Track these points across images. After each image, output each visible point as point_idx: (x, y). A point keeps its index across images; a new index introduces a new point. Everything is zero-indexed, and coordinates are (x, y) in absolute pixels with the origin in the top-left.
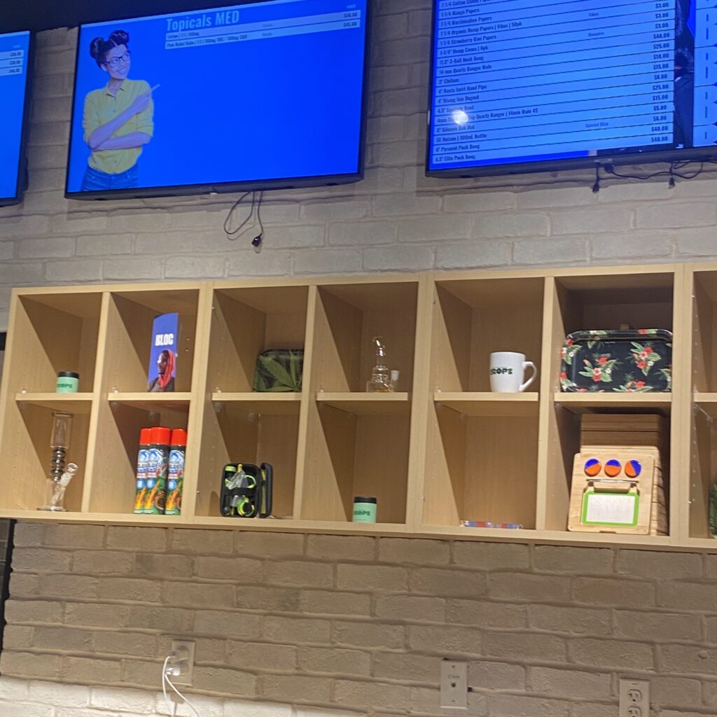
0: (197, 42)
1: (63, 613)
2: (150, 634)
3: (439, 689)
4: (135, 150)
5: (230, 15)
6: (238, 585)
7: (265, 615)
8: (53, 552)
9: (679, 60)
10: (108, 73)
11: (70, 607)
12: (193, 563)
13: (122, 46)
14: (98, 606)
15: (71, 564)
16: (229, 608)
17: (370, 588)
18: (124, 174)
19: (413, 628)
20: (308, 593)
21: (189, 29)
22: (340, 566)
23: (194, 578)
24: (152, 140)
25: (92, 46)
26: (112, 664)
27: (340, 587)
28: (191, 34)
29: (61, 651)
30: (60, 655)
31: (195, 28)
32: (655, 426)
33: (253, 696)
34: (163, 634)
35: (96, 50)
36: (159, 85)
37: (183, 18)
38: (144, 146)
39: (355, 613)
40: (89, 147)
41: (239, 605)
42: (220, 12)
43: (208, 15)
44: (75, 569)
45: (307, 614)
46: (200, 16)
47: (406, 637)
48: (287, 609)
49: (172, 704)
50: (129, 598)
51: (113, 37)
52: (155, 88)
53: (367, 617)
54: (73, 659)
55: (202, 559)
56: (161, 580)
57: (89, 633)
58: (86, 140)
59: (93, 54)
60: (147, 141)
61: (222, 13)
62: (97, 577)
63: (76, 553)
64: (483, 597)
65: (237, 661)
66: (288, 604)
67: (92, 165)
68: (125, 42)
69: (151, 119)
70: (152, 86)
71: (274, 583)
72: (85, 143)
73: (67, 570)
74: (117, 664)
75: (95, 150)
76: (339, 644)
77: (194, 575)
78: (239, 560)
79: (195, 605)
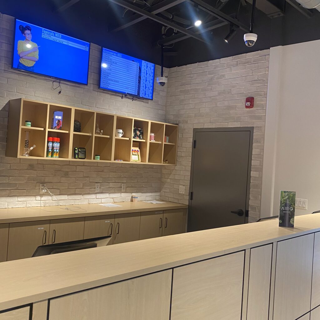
0: (50, 39)
1: (9, 180)
2: (33, 183)
3: (95, 188)
4: (33, 62)
5: (59, 35)
6: (55, 171)
7: (61, 177)
8: (5, 164)
9: (139, 80)
10: (25, 37)
11: (10, 178)
12: (44, 166)
13: (29, 31)
14: (19, 177)
15: (10, 167)
16: (52, 176)
17: (83, 171)
18: (30, 67)
19: (91, 178)
20: (71, 172)
21: (48, 34)
22: (77, 167)
23: (44, 170)
24: (38, 60)
25: (20, 27)
26: (24, 190)
27: (77, 171)
28: (49, 36)
29: (8, 189)
30: (8, 190)
31: (50, 35)
32: (138, 144)
33: (59, 194)
34: (37, 183)
35: (21, 29)
36: (40, 46)
37: (47, 31)
38: (36, 61)
39: (80, 175)
40: (19, 56)
41: (55, 175)
42: (57, 33)
43: (53, 33)
44: (11, 168)
45: (70, 176)
46: (51, 32)
47: (90, 179)
48: (66, 175)
49: (40, 198)
50: (27, 175)
51: (26, 27)
52: (39, 47)
53: (83, 176)
54: (12, 190)
55: (46, 165)
56: (36, 170)
57: (16, 184)
58: (19, 54)
59: (20, 30)
60: (37, 60)
61: (57, 34)
62: (18, 170)
63: (11, 164)
64: (102, 171)
65: (54, 187)
66: (66, 174)
67: (20, 61)
68: (30, 30)
69: (38, 55)
70: (38, 46)
71: (63, 170)
72: (18, 54)
73: (9, 169)
74: (25, 190)
75: (22, 58)
76: (77, 182)
77: (44, 169)
78: (55, 166)
79: (44, 176)
